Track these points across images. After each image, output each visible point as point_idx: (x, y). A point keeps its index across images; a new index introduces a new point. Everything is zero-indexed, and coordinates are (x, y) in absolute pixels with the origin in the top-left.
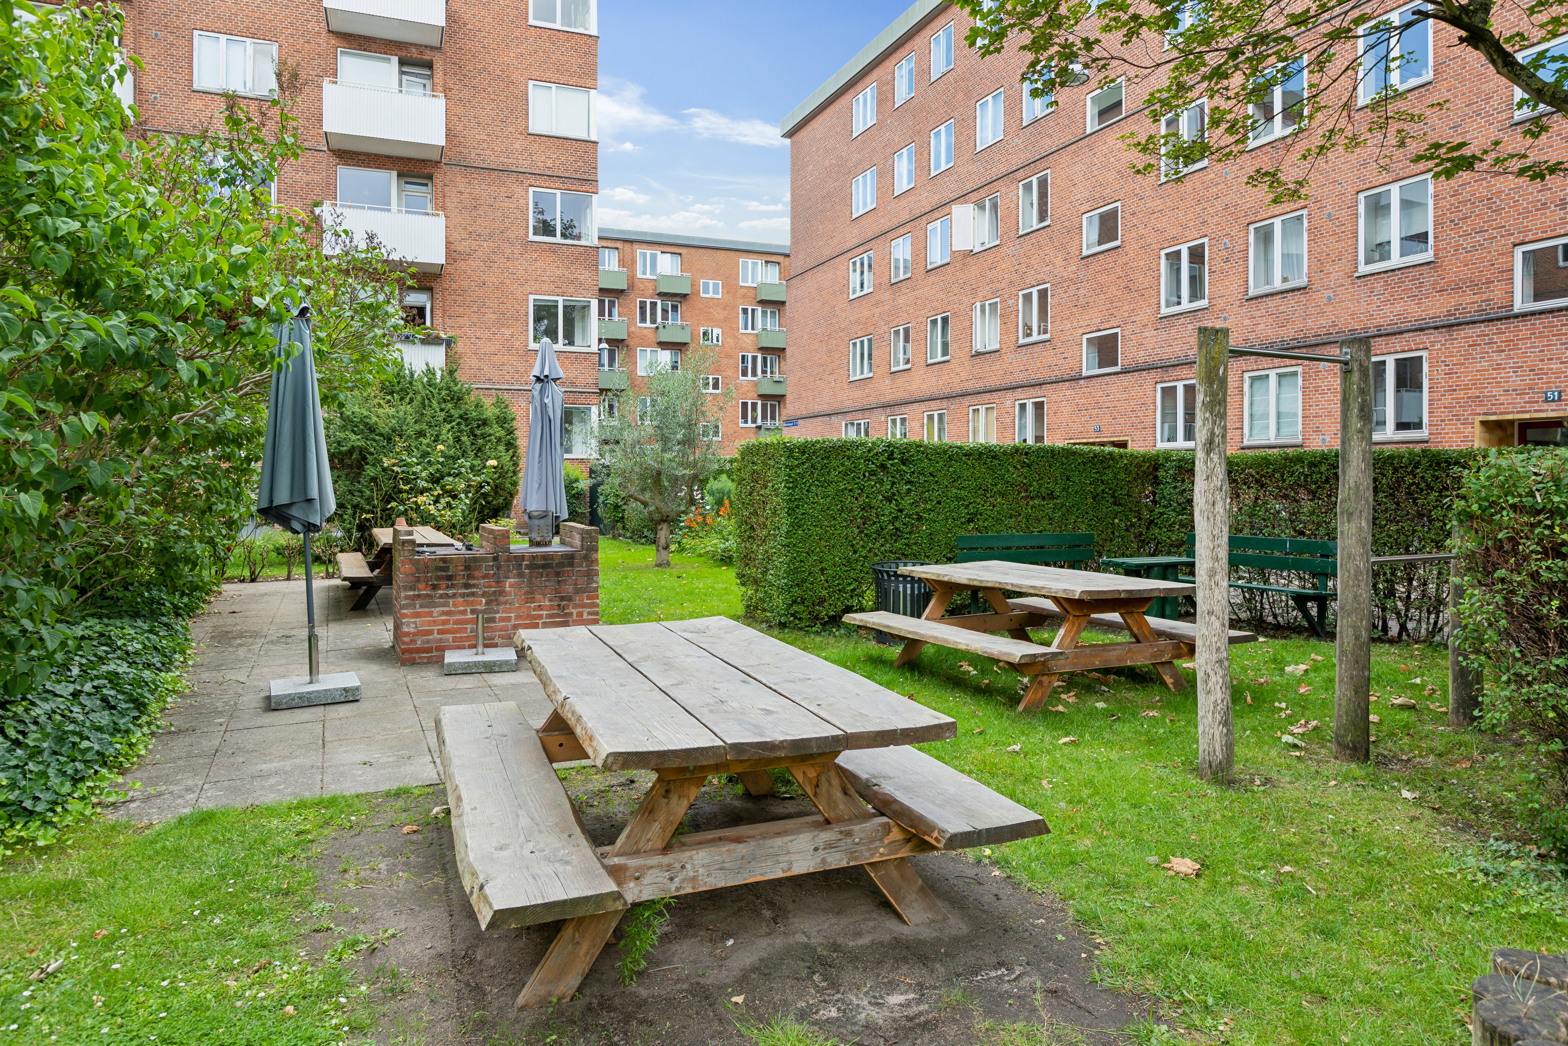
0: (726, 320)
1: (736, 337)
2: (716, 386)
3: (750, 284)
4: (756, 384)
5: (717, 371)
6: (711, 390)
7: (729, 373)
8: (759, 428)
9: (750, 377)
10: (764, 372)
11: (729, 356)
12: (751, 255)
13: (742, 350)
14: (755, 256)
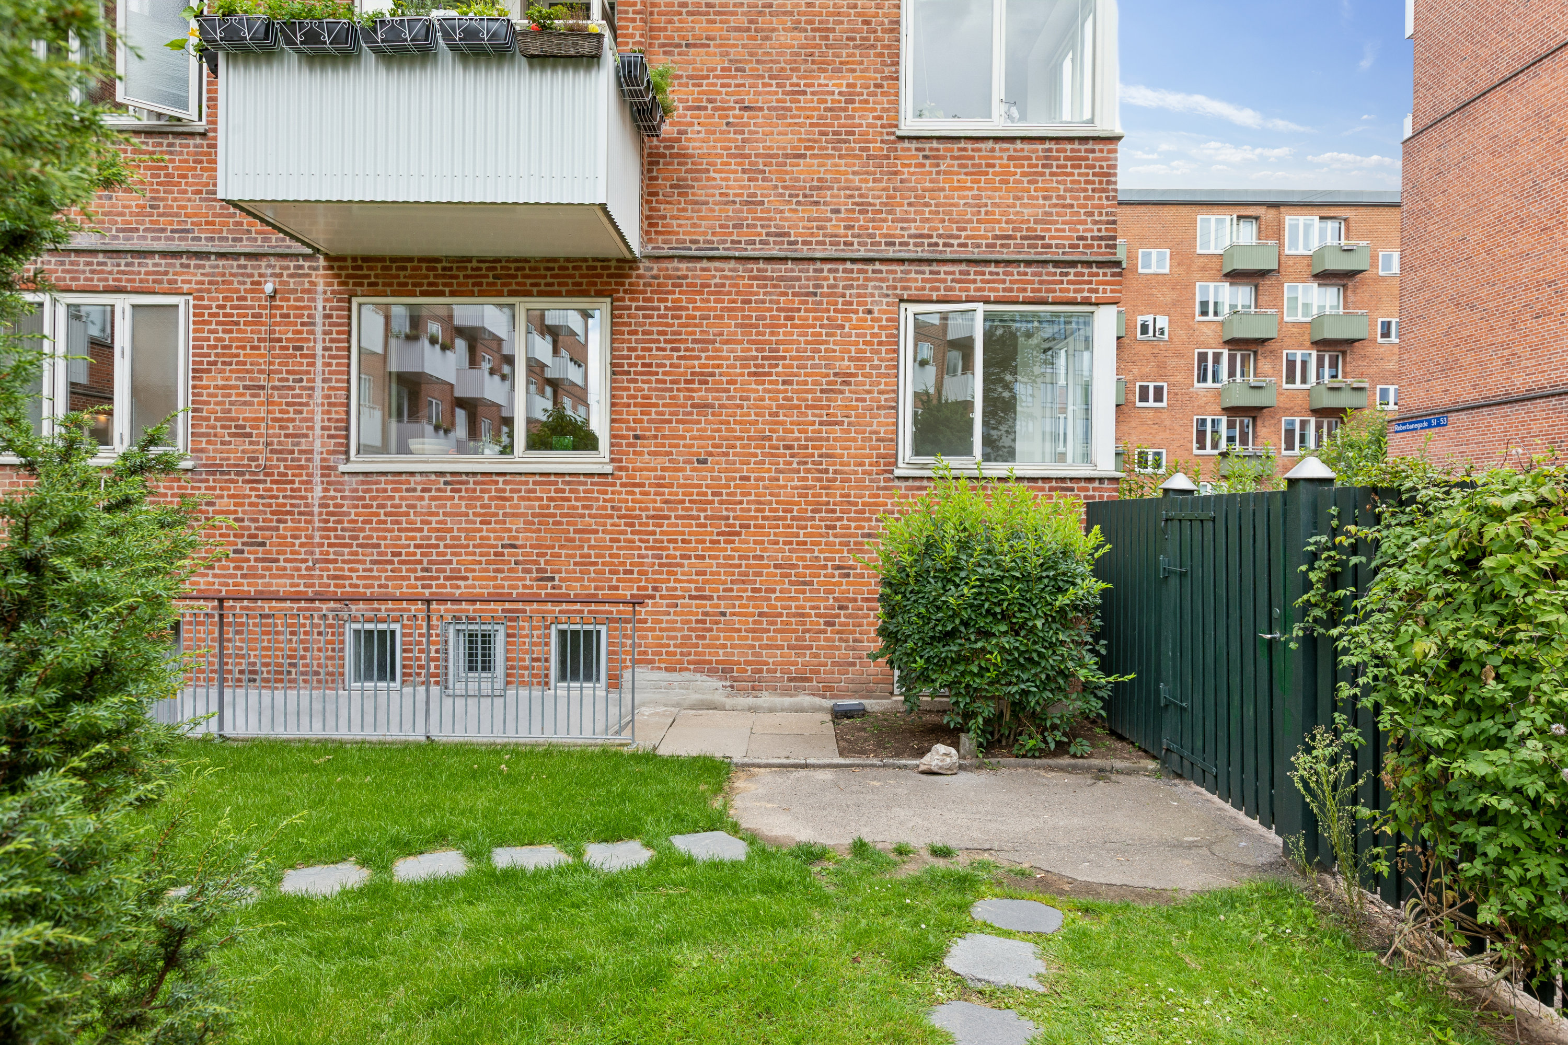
0: (1175, 303)
1: (1190, 328)
2: (1158, 398)
3: (1212, 251)
4: (1219, 393)
5: (1162, 377)
6: (1151, 403)
7: (1179, 378)
8: (1224, 455)
9: (1209, 383)
10: (1232, 374)
11: (1179, 355)
12: (1215, 209)
13: (1199, 345)
14: (1222, 209)
